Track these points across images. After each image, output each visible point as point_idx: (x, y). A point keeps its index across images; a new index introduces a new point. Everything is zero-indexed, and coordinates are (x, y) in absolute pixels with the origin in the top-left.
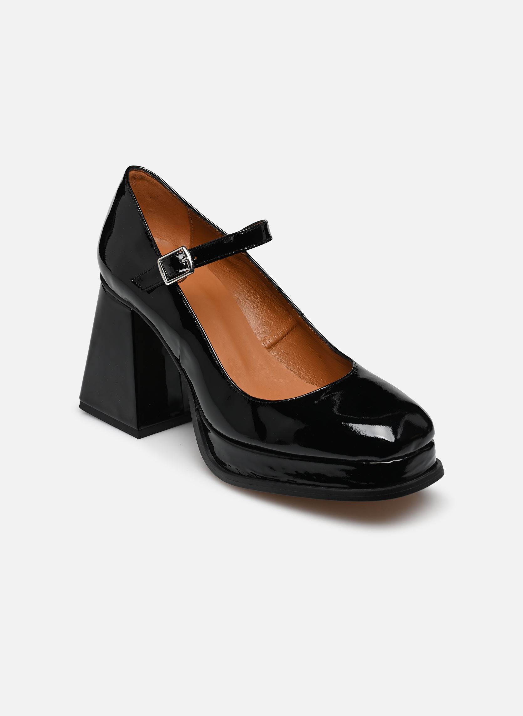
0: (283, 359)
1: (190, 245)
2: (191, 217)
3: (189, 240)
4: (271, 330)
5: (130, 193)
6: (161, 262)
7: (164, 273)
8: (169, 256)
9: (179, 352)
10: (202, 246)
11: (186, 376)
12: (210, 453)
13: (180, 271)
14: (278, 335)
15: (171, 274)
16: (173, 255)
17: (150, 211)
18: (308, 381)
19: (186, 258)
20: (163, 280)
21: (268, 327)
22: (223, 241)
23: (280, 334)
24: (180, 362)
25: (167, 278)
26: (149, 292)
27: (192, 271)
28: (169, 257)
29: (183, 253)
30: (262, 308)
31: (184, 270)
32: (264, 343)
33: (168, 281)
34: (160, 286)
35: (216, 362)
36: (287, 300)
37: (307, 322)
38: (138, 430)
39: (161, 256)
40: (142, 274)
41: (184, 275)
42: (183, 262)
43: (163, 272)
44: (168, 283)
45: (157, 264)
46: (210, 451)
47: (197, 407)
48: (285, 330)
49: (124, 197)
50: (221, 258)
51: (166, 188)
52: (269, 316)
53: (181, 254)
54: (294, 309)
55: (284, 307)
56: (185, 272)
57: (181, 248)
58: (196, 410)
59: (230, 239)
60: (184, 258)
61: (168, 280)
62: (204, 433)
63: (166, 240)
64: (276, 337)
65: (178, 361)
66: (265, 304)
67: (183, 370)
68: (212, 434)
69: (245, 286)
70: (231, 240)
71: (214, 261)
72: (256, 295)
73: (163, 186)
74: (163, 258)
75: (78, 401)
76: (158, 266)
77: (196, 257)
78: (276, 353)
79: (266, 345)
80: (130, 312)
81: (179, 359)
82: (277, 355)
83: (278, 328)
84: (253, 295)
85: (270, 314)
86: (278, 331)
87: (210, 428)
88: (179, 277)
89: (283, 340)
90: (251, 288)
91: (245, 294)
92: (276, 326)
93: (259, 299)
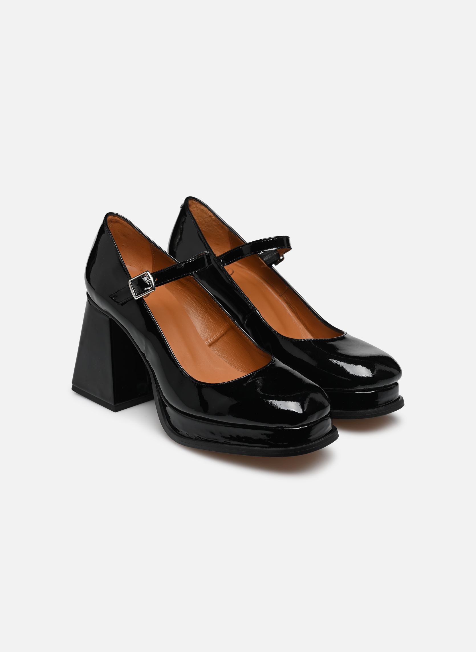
0: (220, 353)
1: (152, 271)
2: (152, 250)
3: (151, 267)
4: (211, 332)
5: (109, 233)
6: (131, 283)
7: (133, 291)
8: (137, 278)
9: (144, 349)
10: (161, 271)
13: (145, 289)
14: (217, 336)
15: (138, 291)
16: (140, 277)
17: (123, 246)
18: (239, 369)
19: (149, 280)
20: (132, 296)
21: (210, 330)
22: (176, 267)
25: (135, 294)
26: (122, 305)
27: (154, 289)
29: (147, 276)
30: (205, 316)
31: (148, 288)
32: (207, 341)
34: (130, 300)
35: (171, 356)
38: (115, 406)
39: (131, 278)
40: (118, 291)
41: (148, 292)
42: (147, 282)
43: (132, 290)
44: (136, 298)
45: (128, 284)
48: (222, 332)
49: (103, 236)
50: (175, 280)
53: (146, 276)
54: (228, 317)
55: (221, 316)
56: (148, 290)
57: (146, 272)
58: (157, 391)
59: (181, 266)
60: (148, 279)
61: (136, 296)
62: (163, 408)
63: (135, 267)
64: (215, 337)
65: (144, 355)
66: (207, 313)
67: (147, 361)
68: (168, 409)
69: (193, 300)
71: (170, 281)
72: (200, 307)
74: (133, 280)
75: (71, 385)
76: (129, 286)
77: (157, 279)
78: (215, 349)
79: (208, 343)
80: (108, 319)
81: (144, 353)
82: (216, 351)
83: (217, 331)
84: (198, 307)
85: (211, 321)
86: (217, 333)
87: (167, 404)
88: (145, 294)
89: (220, 340)
90: (197, 301)
91: (193, 306)
92: (216, 329)
93: (203, 310)
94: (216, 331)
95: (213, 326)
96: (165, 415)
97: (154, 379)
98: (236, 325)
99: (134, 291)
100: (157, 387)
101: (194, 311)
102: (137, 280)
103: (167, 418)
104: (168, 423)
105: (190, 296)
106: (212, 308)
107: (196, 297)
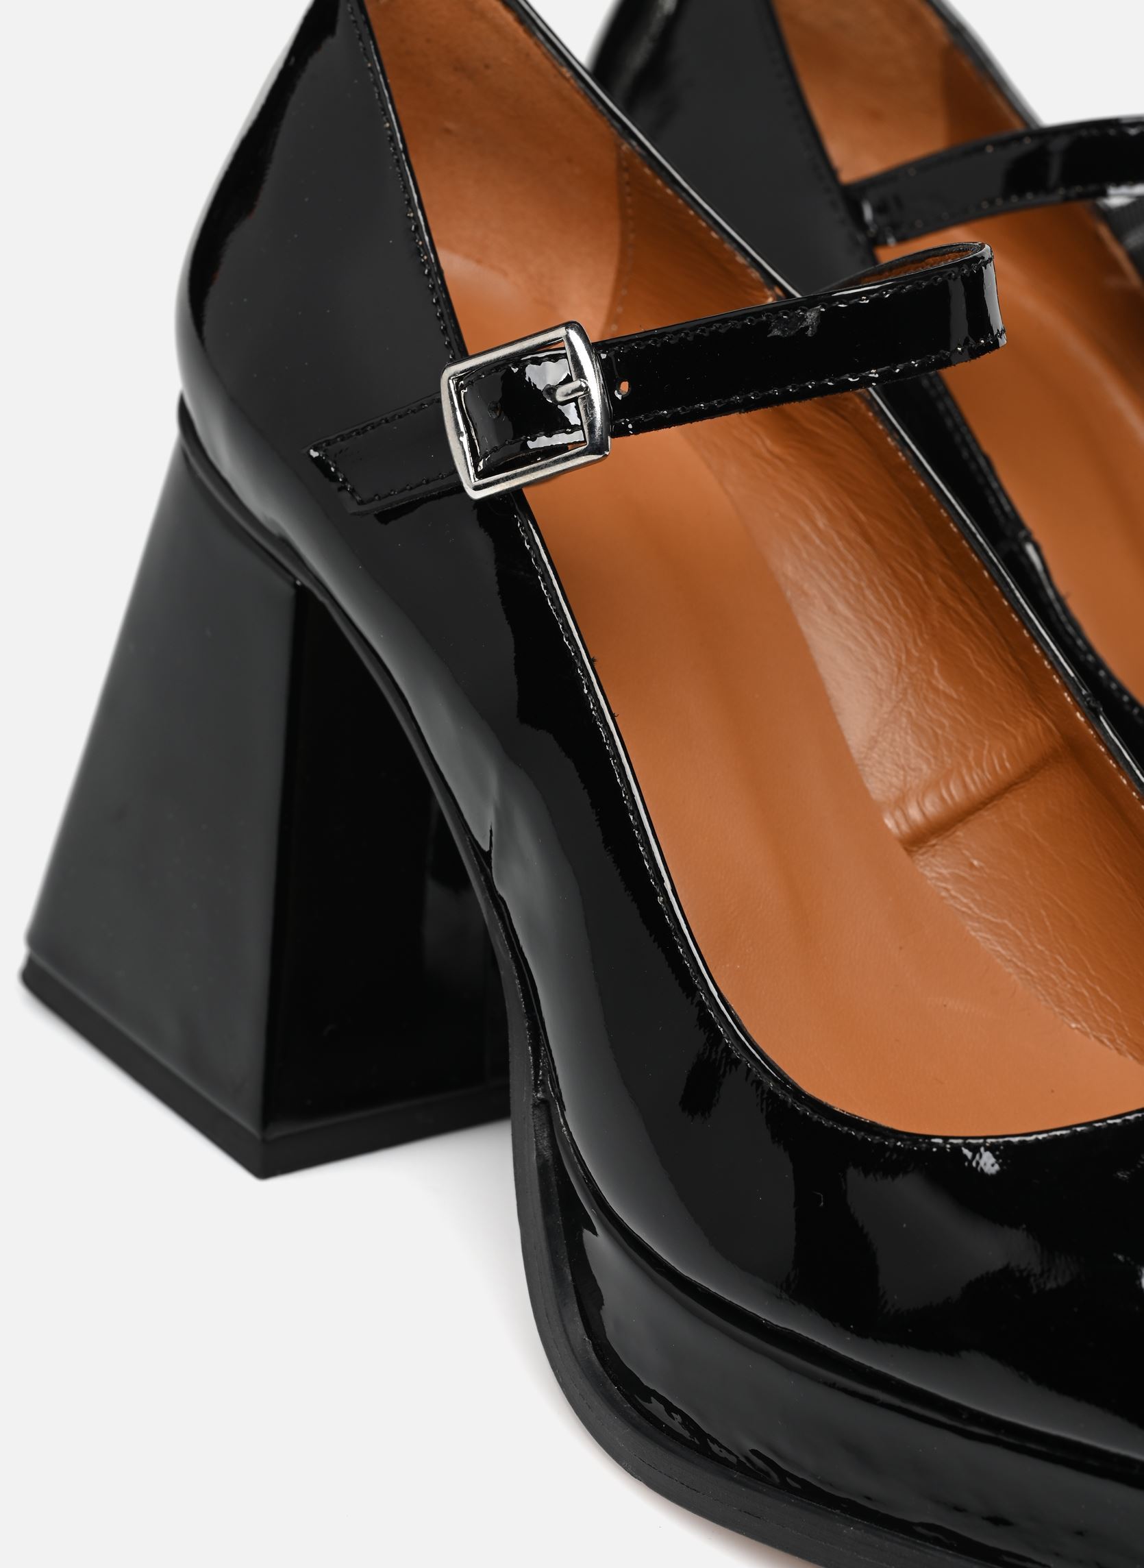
0: (974, 900)
1: (612, 318)
2: (628, 183)
3: (605, 302)
4: (935, 757)
5: (360, 39)
6: (457, 384)
7: (464, 439)
8: (498, 360)
9: (490, 820)
10: (663, 335)
11: (508, 937)
12: (578, 1319)
13: (543, 442)
14: (965, 786)
15: (495, 450)
16: (517, 359)
17: (448, 131)
18: (1077, 1021)
19: (576, 384)
20: (455, 472)
21: (925, 744)
22: (766, 327)
23: (974, 783)
24: (491, 868)
25: (476, 466)
26: (385, 517)
27: (598, 448)
28: (497, 368)
29: (565, 356)
30: (908, 652)
31: (560, 439)
32: (898, 814)
33: (480, 479)
34: (439, 496)
35: (660, 899)
36: (1029, 632)
37: (1112, 748)
38: (264, 1141)
39: (464, 355)
40: (364, 430)
41: (556, 462)
42: (560, 398)
43: (459, 434)
44: (477, 488)
45: (439, 392)
46: (576, 1309)
47: (544, 1091)
48: (1003, 766)
49: (332, 47)
50: (747, 407)
51: (531, 33)
52: (936, 690)
53: (555, 358)
54: (1059, 677)
55: (1013, 664)
56: (563, 448)
57: (561, 332)
58: (535, 1106)
59: (803, 319)
60: (568, 380)
61: (479, 475)
62: (560, 1222)
63: (505, 274)
64: (955, 793)
65: (484, 859)
66: (921, 634)
67: (498, 903)
68: (599, 1244)
69: (842, 537)
70: (807, 328)
71: (711, 413)
72: (886, 588)
73: (521, 21)
74: (471, 369)
75: (19, 954)
76: (439, 401)
77: (625, 387)
78: (946, 867)
79: (904, 827)
80: (291, 592)
81: (486, 848)
82: (945, 880)
83: (971, 755)
84: (871, 583)
85: (942, 685)
86: (969, 768)
87: (592, 1207)
88: (534, 470)
89: (986, 814)
90: (866, 546)
91: (837, 571)
92: (964, 745)
93: (897, 608)
94: (965, 757)
95: (946, 722)
96: (568, 1271)
97: (529, 1029)
98: (1103, 739)
99: (470, 440)
100: (543, 1083)
101: (841, 607)
102: (500, 374)
103: (577, 1292)
104: (578, 1328)
105: (829, 505)
106: (960, 608)
107: (862, 517)
